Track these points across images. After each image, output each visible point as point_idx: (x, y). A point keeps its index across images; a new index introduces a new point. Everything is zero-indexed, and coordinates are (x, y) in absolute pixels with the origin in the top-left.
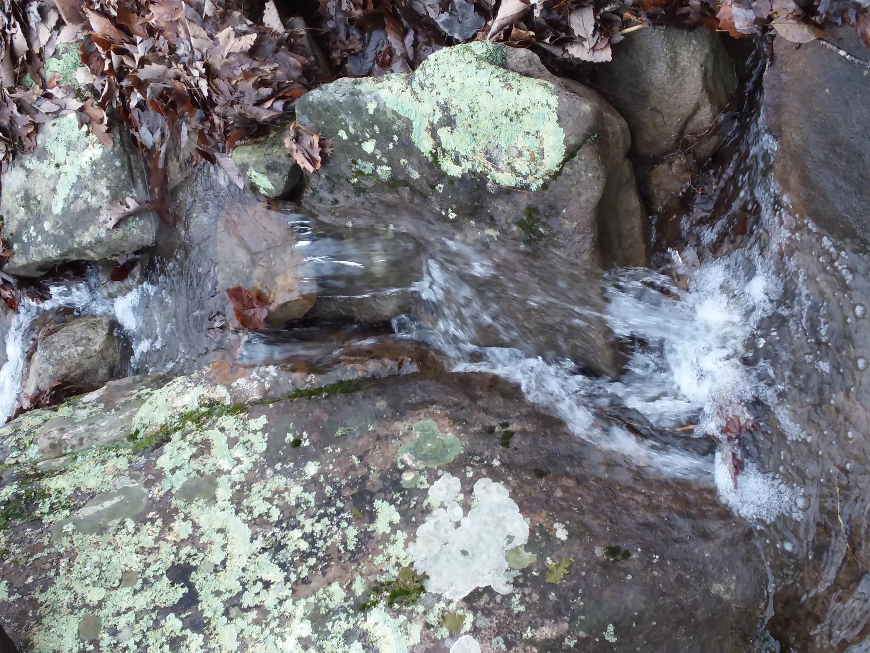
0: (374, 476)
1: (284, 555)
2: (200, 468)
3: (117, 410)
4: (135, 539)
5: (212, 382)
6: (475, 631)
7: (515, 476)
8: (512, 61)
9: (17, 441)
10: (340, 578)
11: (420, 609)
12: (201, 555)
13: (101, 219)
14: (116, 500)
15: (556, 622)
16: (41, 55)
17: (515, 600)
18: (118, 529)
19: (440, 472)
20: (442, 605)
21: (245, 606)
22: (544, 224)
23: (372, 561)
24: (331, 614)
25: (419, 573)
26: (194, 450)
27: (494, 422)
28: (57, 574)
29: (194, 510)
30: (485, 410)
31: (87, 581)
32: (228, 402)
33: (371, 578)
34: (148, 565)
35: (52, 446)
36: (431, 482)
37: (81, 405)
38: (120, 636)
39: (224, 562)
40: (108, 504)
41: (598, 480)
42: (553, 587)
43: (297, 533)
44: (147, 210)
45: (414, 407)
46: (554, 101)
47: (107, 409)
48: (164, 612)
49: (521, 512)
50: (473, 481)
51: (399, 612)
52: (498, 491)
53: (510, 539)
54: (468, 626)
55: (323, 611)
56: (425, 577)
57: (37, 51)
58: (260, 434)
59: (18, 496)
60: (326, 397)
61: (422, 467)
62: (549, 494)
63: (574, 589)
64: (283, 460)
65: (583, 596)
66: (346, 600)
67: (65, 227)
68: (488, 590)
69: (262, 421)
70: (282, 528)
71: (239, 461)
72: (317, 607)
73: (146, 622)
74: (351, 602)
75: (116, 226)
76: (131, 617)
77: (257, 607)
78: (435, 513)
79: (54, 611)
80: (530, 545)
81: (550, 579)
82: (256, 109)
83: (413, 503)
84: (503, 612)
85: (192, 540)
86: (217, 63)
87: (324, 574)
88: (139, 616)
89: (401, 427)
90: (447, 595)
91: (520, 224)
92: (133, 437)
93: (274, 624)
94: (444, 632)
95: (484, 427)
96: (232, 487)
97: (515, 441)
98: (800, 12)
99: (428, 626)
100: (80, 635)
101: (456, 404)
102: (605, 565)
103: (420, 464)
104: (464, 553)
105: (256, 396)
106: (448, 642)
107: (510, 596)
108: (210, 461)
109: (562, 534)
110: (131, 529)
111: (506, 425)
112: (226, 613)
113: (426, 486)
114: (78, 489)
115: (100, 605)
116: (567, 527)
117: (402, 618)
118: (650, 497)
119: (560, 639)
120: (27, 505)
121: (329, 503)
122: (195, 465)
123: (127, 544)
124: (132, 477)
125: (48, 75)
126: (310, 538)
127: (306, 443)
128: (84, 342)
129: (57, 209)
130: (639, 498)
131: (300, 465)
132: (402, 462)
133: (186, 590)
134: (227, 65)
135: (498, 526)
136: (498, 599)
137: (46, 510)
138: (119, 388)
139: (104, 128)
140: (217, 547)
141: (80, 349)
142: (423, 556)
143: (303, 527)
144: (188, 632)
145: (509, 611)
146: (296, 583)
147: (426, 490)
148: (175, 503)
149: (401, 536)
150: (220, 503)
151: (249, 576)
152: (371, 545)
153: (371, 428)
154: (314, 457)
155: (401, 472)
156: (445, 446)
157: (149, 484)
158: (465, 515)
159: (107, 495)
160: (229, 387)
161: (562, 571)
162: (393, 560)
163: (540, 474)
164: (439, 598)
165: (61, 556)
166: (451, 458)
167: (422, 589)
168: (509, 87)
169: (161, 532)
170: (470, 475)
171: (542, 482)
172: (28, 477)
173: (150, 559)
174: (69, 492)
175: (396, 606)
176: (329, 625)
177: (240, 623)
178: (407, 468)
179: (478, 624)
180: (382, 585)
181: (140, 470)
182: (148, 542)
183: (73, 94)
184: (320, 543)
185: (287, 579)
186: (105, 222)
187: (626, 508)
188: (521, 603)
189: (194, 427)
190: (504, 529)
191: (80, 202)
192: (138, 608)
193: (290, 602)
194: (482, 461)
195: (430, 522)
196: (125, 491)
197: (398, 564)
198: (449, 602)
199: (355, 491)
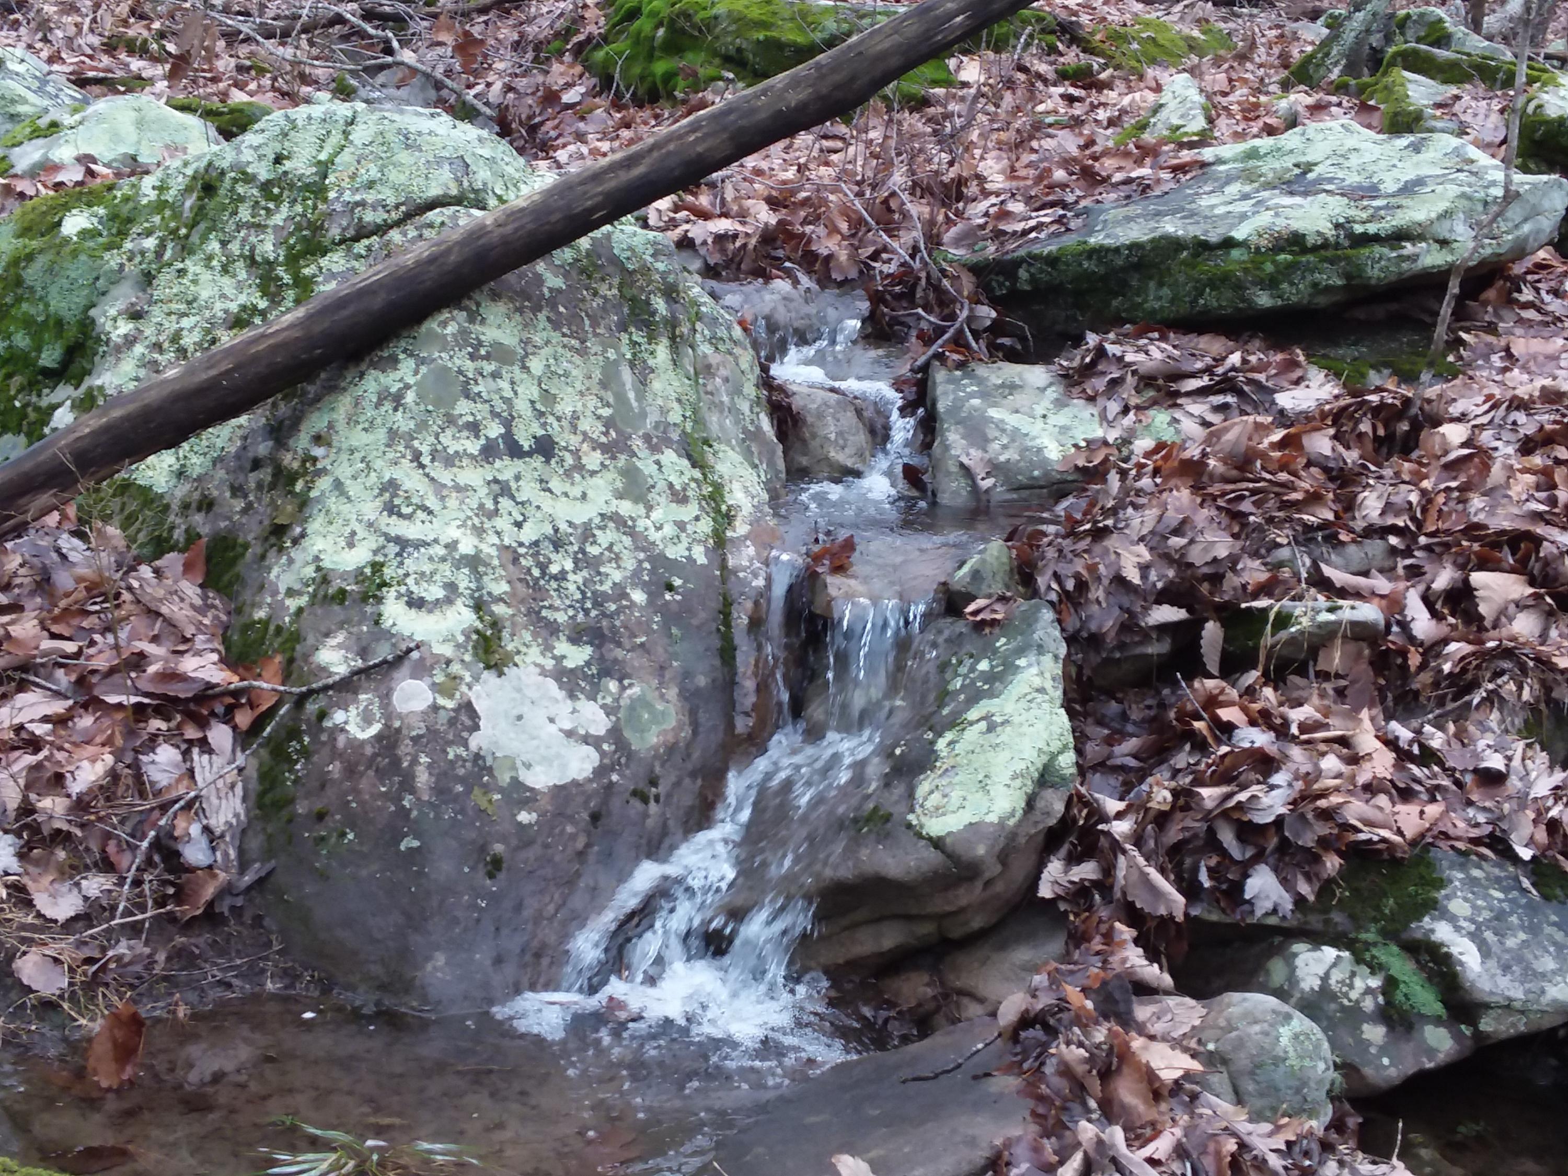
0: (619, 653)
1: (547, 549)
2: (657, 490)
3: (744, 440)
4: (588, 413)
5: (755, 522)
6: (435, 708)
7: (596, 791)
8: (1049, 794)
9: (721, 339)
10: (513, 594)
11: (468, 658)
12: (561, 471)
13: (973, 451)
14: (635, 404)
15: (431, 788)
16: (1176, 405)
17: (461, 751)
18: (601, 399)
19: (613, 718)
20: (468, 679)
21: (500, 499)
22: (870, 831)
23: (526, 628)
24: (479, 577)
25: (506, 670)
26: (678, 487)
27: (662, 789)
28: (564, 335)
29: (611, 475)
30: (678, 784)
31: (552, 361)
32: (729, 534)
33: (508, 624)
34: (559, 419)
35: (709, 367)
36: (603, 707)
37: (756, 409)
38: (490, 380)
39: (550, 490)
40: (631, 395)
41: (578, 874)
42: (469, 791)
43: (569, 565)
44: (978, 500)
45: (693, 713)
46: (993, 818)
47: (745, 431)
48: (508, 423)
49: (555, 786)
50: (598, 748)
51: (468, 638)
52: (582, 770)
53: (528, 766)
54: (441, 701)
55: (481, 569)
56: (501, 674)
57: (1179, 401)
58: (687, 553)
59: (654, 313)
60: (718, 630)
61: (622, 703)
62: (571, 819)
63: (462, 811)
64: (652, 572)
65: (454, 819)
66: (489, 594)
67: (970, 417)
68: (476, 728)
69: (701, 559)
70: (576, 553)
71: (659, 528)
72: (487, 565)
73: (500, 406)
74: (486, 598)
75: (962, 465)
76: (508, 393)
77: (497, 510)
78: (569, 702)
79: (526, 326)
80: (516, 783)
81: (477, 791)
82: (1050, 573)
83: (583, 684)
84: (451, 737)
85: (579, 467)
86: (1112, 542)
87: (520, 580)
88: (507, 401)
89: (672, 693)
90: (477, 688)
91: (876, 809)
92: (707, 442)
93: (476, 521)
94: (440, 678)
95: (658, 778)
96: (631, 518)
97: (637, 804)
98: (1032, 1014)
99: (448, 662)
100: (497, 345)
101: (689, 755)
102: (483, 849)
103: (624, 702)
104: (520, 718)
105: (731, 563)
106: (428, 680)
107: (466, 746)
108: (663, 500)
109: (524, 817)
110: (600, 412)
111: (657, 799)
112: (496, 481)
113: (600, 702)
114: (653, 371)
115: (525, 368)
116: (530, 825)
117: (461, 639)
118: (551, 919)
119: (412, 790)
120: (643, 321)
121: (597, 604)
122: (661, 485)
123: (584, 405)
124: (657, 425)
125: (1152, 412)
126: (562, 576)
127: (668, 597)
128: (841, 442)
129: (993, 413)
130: (551, 908)
131: (645, 586)
132: (631, 685)
133: (526, 448)
134: (1106, 551)
135: (544, 758)
136: (465, 734)
137: (635, 338)
138: (773, 452)
139: (1081, 463)
140: (567, 487)
141: (833, 436)
142: (523, 677)
143: (574, 572)
144: (483, 441)
145: (450, 743)
146: (515, 552)
147: (595, 700)
148: (622, 459)
149: (549, 664)
150: (615, 502)
151: (530, 511)
152: (544, 633)
153: (675, 664)
154: (651, 602)
155: (620, 681)
156: (643, 731)
157: (647, 438)
158: (561, 730)
159: (640, 397)
160: (746, 537)
161: (484, 804)
162: (524, 649)
163: (595, 817)
164: (477, 678)
165: (583, 342)
166: (627, 734)
167: (488, 667)
168: (1014, 777)
169: (592, 439)
170: (605, 747)
171: (585, 816)
172: (674, 327)
173: (564, 423)
174: (651, 362)
175: (475, 637)
176: (466, 571)
177: (483, 491)
178: (623, 688)
179: (442, 712)
180: (500, 631)
181: (664, 432)
182: (585, 425)
183: (1125, 435)
184: (554, 584)
185: (521, 544)
186: (968, 455)
187: (542, 892)
188: (456, 756)
189: (705, 492)
190: (539, 763)
191: (997, 434)
192: (515, 401)
193: (497, 541)
194: (619, 764)
195: (560, 694)
196: (644, 415)
197: (518, 652)
198: (470, 688)
199: (606, 632)
